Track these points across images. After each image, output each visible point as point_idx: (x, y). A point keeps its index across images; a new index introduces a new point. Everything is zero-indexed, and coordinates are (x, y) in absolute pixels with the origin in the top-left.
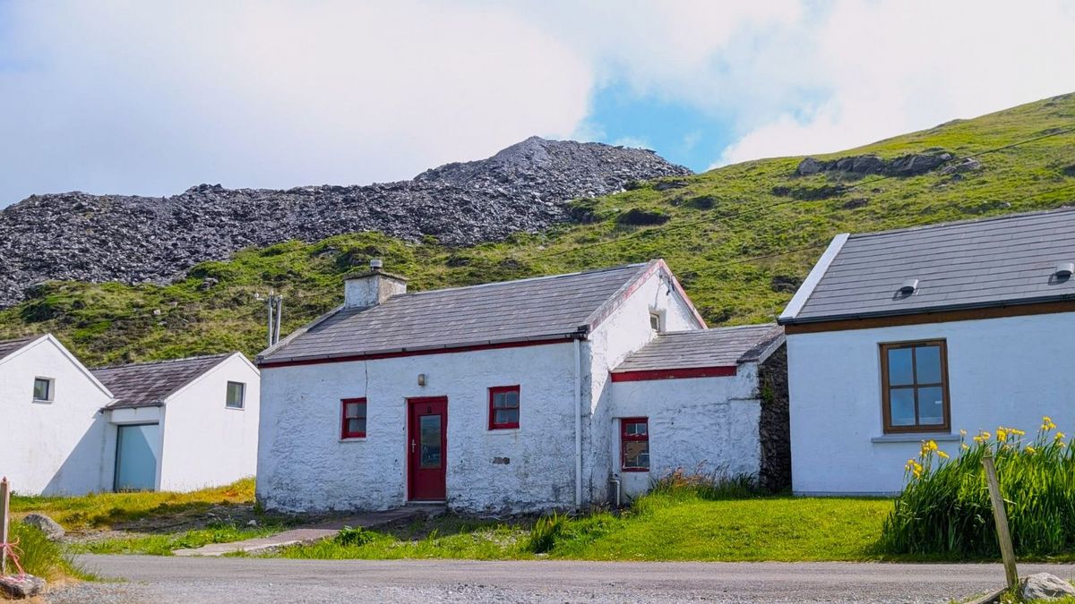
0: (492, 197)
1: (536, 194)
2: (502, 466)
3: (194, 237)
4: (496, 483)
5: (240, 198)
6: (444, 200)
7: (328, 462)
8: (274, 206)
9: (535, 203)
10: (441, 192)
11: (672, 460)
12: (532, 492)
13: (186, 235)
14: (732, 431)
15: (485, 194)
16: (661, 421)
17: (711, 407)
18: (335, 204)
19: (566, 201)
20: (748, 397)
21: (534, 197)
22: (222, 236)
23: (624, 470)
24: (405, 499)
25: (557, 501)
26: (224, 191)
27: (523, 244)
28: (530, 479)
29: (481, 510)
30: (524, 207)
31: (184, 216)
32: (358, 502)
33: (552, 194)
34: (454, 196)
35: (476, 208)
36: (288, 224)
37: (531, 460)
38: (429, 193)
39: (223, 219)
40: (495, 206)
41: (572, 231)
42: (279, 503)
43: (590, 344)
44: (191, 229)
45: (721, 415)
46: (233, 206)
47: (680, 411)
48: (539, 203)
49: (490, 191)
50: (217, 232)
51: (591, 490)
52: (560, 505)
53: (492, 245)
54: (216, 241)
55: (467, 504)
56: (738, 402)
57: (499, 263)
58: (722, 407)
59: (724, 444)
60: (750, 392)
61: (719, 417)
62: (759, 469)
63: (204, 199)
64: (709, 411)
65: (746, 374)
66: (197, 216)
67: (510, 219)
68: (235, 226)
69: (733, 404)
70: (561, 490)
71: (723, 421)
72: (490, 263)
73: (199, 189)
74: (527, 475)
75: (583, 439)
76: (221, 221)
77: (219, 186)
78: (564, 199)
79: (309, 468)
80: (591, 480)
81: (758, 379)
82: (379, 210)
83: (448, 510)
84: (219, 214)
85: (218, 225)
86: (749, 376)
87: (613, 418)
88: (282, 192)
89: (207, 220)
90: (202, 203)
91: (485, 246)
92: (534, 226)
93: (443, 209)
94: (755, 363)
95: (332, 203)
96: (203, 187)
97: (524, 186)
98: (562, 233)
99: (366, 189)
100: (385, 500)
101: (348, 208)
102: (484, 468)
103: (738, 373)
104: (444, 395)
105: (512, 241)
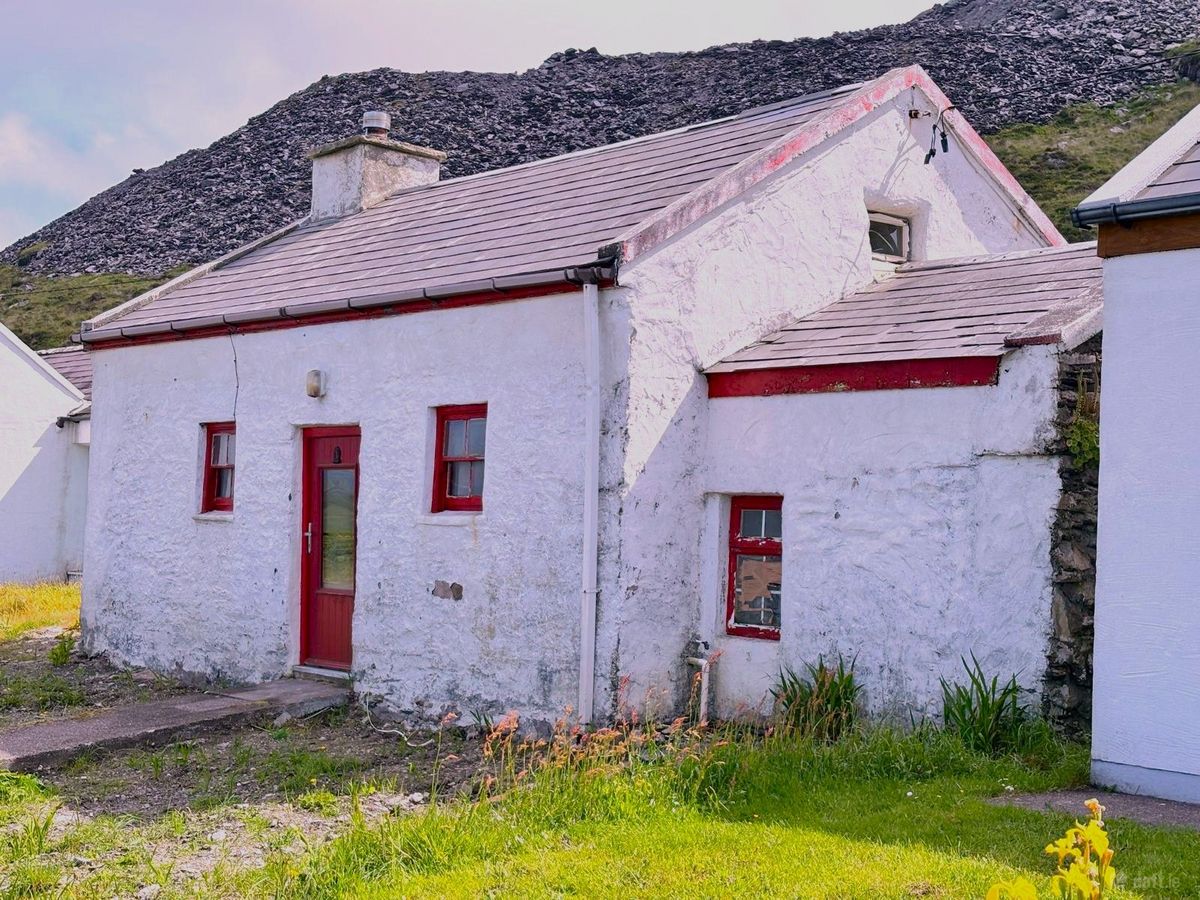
0: (1036, 45)
1: (1115, 35)
2: (449, 603)
3: (551, 134)
4: (437, 643)
5: (625, 68)
6: (950, 53)
7: (180, 563)
8: (676, 80)
9: (1113, 52)
10: (947, 40)
11: (830, 615)
12: (500, 676)
13: (539, 132)
14: (982, 546)
15: (1025, 39)
16: (809, 508)
17: (928, 475)
18: (770, 71)
19: (1169, 47)
20: (1022, 450)
21: (1112, 42)
22: (594, 132)
23: (731, 632)
24: (293, 659)
25: (545, 706)
26: (602, 59)
27: (1085, 124)
28: (498, 642)
29: (407, 706)
30: (1091, 60)
31: (536, 100)
32: (217, 657)
33: (1145, 35)
34: (969, 46)
35: (1005, 64)
36: (694, 107)
37: (501, 595)
38: (925, 44)
39: (597, 103)
40: (1040, 60)
41: (1175, 98)
42: (111, 644)
43: (629, 297)
44: (548, 122)
45: (955, 499)
46: (614, 82)
47: (856, 483)
48: (1121, 52)
49: (1035, 34)
50: (586, 125)
51: (615, 687)
52: (550, 717)
53: (1030, 129)
54: (583, 139)
55: (383, 690)
56: (1000, 462)
57: (1034, 158)
58: (958, 475)
59: (959, 583)
60: (1031, 435)
61: (948, 504)
62: (1044, 665)
63: (571, 72)
64: (926, 485)
65: (1023, 382)
66: (559, 100)
67: (1064, 84)
68: (613, 115)
69: (987, 467)
70: (555, 678)
71: (958, 515)
72: (1018, 159)
73: (563, 59)
74: (491, 632)
75: (600, 550)
76: (594, 107)
77: (593, 51)
78: (1166, 43)
79: (152, 571)
80: (615, 661)
81: (1056, 397)
82: (840, 76)
83: (353, 698)
84: (591, 95)
85: (589, 114)
86: (1031, 388)
87: (707, 494)
88: (689, 55)
89: (572, 106)
90: (567, 79)
91: (1016, 131)
92: (1108, 92)
93: (949, 69)
94: (1052, 348)
95: (765, 70)
96: (571, 54)
97: (1096, 23)
98: (1158, 103)
99: (822, 41)
100: (258, 659)
101: (789, 76)
102: (418, 607)
103: (1003, 377)
104: (355, 421)
105: (1066, 120)
